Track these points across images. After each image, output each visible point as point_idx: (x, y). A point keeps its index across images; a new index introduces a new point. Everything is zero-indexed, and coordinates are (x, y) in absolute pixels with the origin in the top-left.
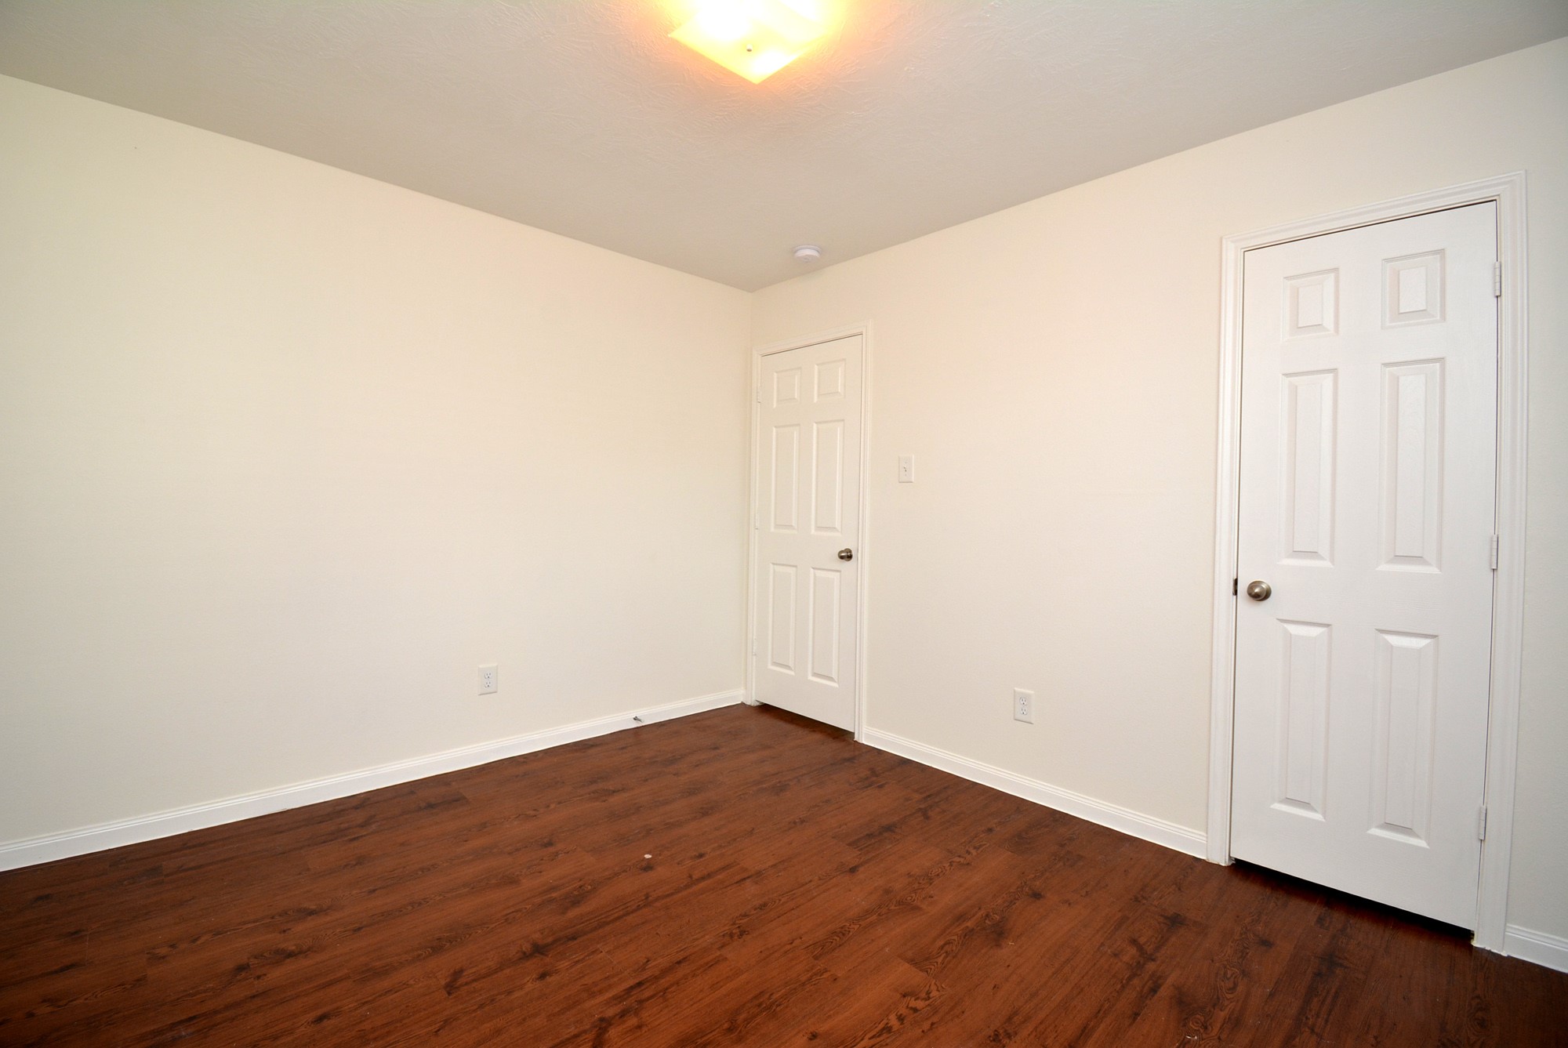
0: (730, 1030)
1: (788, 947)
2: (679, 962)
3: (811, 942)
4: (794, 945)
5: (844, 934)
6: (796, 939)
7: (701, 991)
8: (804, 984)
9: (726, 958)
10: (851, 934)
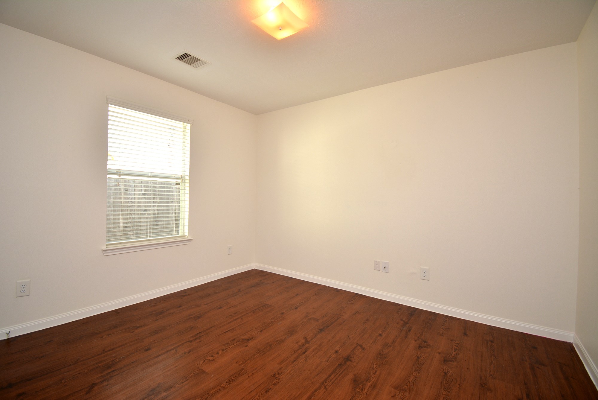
0: (271, 345)
1: (254, 372)
2: (295, 361)
3: (245, 375)
4: (252, 373)
5: (229, 381)
6: (251, 376)
7: (283, 353)
8: (249, 359)
9: (278, 364)
10: (226, 382)
